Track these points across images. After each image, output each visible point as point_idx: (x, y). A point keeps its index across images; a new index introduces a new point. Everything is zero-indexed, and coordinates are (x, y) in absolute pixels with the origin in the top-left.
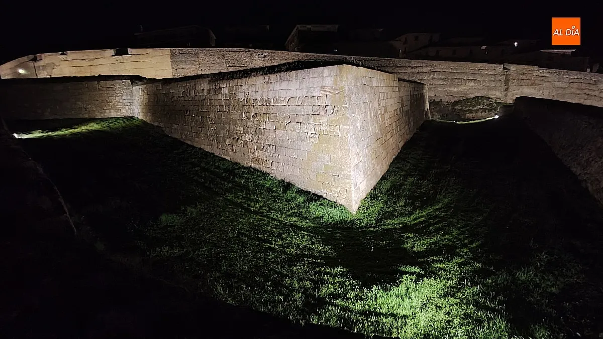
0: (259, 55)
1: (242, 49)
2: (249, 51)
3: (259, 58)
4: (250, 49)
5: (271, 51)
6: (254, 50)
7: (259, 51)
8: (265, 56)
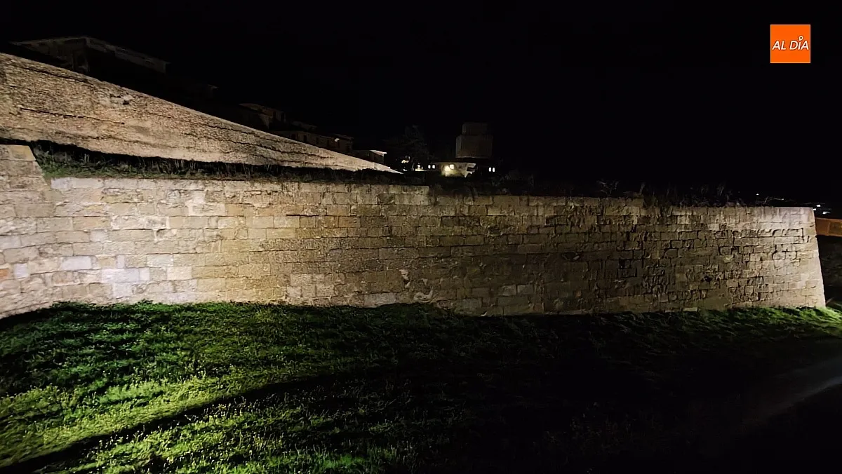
0: (111, 96)
1: (64, 72)
2: (85, 81)
3: (112, 102)
4: (88, 78)
5: (139, 94)
6: (99, 81)
7: (111, 88)
8: (126, 103)
